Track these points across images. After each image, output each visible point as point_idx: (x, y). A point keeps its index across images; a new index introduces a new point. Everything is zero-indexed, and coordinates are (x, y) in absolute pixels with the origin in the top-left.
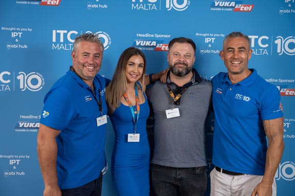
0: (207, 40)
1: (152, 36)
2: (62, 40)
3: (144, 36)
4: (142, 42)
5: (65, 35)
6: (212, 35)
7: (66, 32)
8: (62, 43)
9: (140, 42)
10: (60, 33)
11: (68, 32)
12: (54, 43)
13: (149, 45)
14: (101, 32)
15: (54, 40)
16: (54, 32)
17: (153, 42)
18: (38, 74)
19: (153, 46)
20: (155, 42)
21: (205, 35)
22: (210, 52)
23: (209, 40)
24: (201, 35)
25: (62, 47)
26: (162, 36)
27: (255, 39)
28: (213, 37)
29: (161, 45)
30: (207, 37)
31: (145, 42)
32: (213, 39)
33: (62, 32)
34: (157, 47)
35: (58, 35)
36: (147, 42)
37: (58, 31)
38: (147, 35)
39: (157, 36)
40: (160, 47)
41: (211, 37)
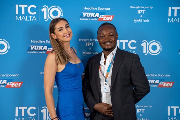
0: (139, 12)
1: (96, 9)
2: (23, 13)
3: (89, 9)
4: (88, 14)
5: (26, 8)
6: (143, 7)
7: (26, 6)
8: (23, 15)
9: (86, 14)
10: (22, 7)
11: (28, 6)
12: (17, 15)
13: (93, 16)
14: (55, 6)
15: (17, 13)
16: (17, 6)
17: (97, 14)
18: (4, 40)
19: (97, 17)
20: (98, 14)
21: (137, 7)
22: (141, 21)
23: (141, 11)
24: (134, 7)
25: (23, 18)
26: (104, 9)
27: (177, 10)
28: (144, 9)
29: (103, 16)
30: (139, 9)
31: (90, 14)
32: (144, 11)
33: (23, 6)
34: (100, 17)
35: (20, 9)
36: (92, 14)
37: (20, 6)
38: (92, 8)
39: (100, 9)
40: (102, 17)
41: (142, 9)
